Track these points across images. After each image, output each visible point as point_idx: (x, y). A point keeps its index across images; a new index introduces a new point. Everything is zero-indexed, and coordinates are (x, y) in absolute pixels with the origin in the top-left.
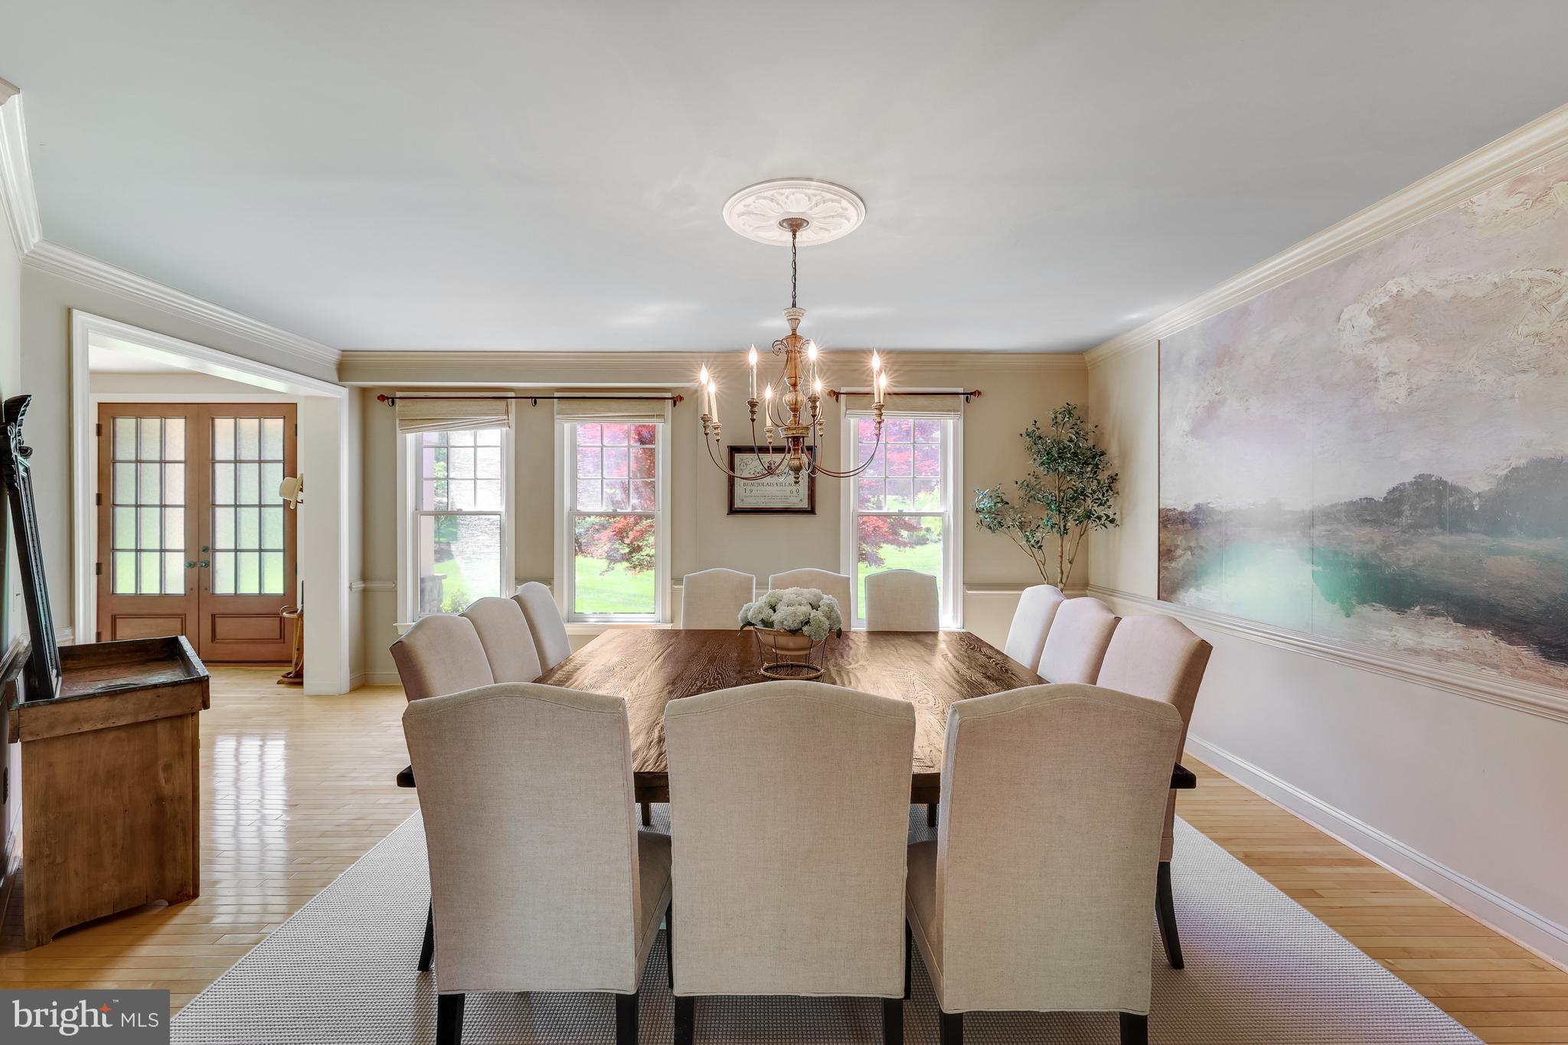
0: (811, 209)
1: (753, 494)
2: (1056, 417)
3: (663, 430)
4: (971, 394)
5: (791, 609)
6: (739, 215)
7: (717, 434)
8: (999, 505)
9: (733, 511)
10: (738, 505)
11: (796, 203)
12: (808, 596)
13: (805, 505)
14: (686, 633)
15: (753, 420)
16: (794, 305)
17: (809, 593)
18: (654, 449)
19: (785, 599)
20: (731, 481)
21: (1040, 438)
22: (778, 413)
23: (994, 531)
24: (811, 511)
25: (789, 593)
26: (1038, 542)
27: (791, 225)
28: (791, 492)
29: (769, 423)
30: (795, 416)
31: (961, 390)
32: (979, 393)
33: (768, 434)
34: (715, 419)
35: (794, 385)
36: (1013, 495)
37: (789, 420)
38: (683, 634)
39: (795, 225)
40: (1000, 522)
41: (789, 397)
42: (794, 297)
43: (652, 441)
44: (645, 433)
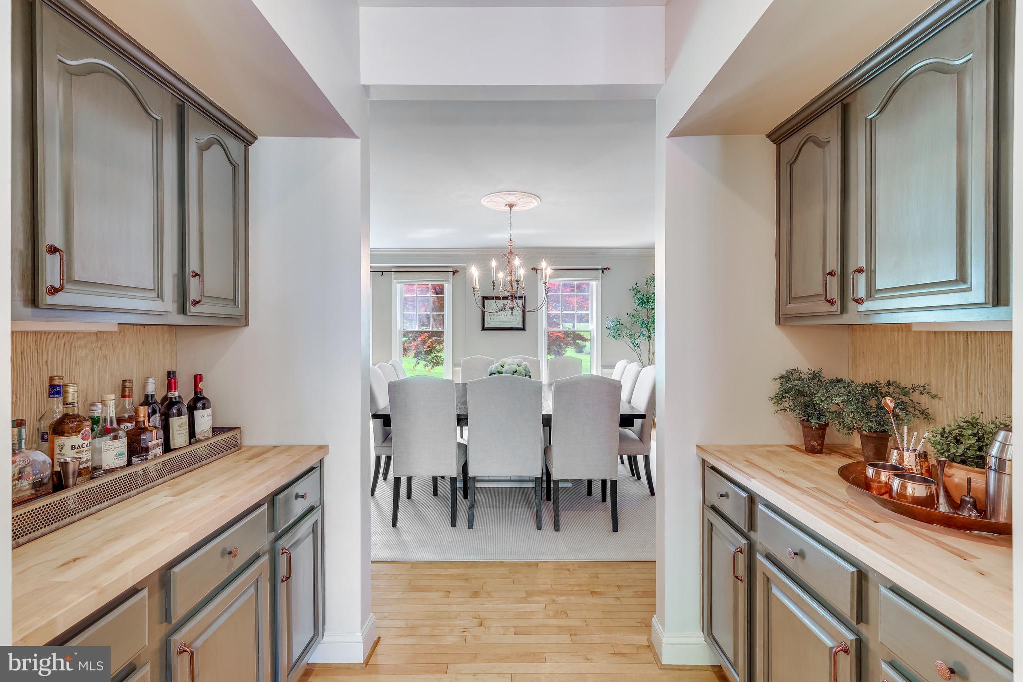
0: (517, 200)
1: (494, 320)
2: (647, 281)
3: (448, 288)
4: (605, 269)
5: (510, 366)
6: (488, 202)
7: (478, 294)
8: (619, 325)
9: (483, 329)
10: (486, 326)
11: (511, 199)
12: (517, 362)
13: (520, 326)
14: (462, 385)
15: (494, 289)
16: (511, 240)
17: (517, 361)
18: (443, 297)
19: (507, 363)
20: (483, 313)
21: (639, 291)
22: (504, 286)
23: (616, 339)
24: (524, 329)
25: (509, 360)
26: (637, 344)
27: (509, 206)
28: (513, 319)
29: (500, 288)
30: (511, 286)
31: (600, 267)
32: (609, 269)
33: (500, 293)
34: (477, 287)
35: (511, 273)
36: (626, 320)
37: (509, 288)
38: (461, 385)
39: (511, 206)
40: (619, 334)
41: (508, 278)
42: (511, 236)
43: (441, 292)
44: (438, 289)
